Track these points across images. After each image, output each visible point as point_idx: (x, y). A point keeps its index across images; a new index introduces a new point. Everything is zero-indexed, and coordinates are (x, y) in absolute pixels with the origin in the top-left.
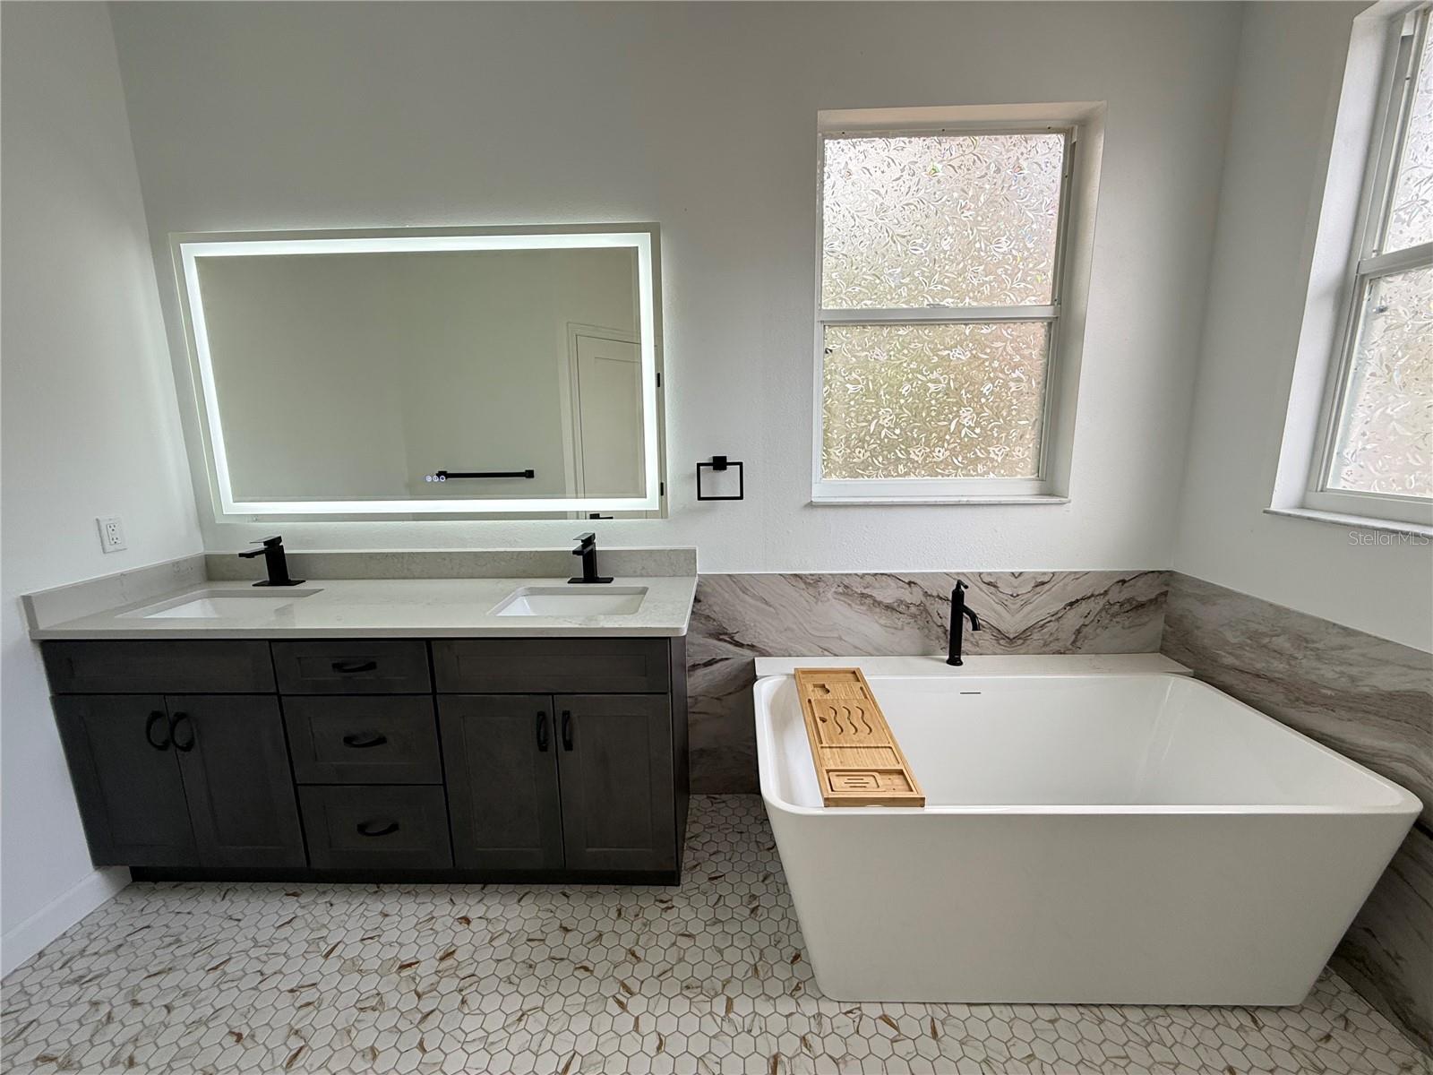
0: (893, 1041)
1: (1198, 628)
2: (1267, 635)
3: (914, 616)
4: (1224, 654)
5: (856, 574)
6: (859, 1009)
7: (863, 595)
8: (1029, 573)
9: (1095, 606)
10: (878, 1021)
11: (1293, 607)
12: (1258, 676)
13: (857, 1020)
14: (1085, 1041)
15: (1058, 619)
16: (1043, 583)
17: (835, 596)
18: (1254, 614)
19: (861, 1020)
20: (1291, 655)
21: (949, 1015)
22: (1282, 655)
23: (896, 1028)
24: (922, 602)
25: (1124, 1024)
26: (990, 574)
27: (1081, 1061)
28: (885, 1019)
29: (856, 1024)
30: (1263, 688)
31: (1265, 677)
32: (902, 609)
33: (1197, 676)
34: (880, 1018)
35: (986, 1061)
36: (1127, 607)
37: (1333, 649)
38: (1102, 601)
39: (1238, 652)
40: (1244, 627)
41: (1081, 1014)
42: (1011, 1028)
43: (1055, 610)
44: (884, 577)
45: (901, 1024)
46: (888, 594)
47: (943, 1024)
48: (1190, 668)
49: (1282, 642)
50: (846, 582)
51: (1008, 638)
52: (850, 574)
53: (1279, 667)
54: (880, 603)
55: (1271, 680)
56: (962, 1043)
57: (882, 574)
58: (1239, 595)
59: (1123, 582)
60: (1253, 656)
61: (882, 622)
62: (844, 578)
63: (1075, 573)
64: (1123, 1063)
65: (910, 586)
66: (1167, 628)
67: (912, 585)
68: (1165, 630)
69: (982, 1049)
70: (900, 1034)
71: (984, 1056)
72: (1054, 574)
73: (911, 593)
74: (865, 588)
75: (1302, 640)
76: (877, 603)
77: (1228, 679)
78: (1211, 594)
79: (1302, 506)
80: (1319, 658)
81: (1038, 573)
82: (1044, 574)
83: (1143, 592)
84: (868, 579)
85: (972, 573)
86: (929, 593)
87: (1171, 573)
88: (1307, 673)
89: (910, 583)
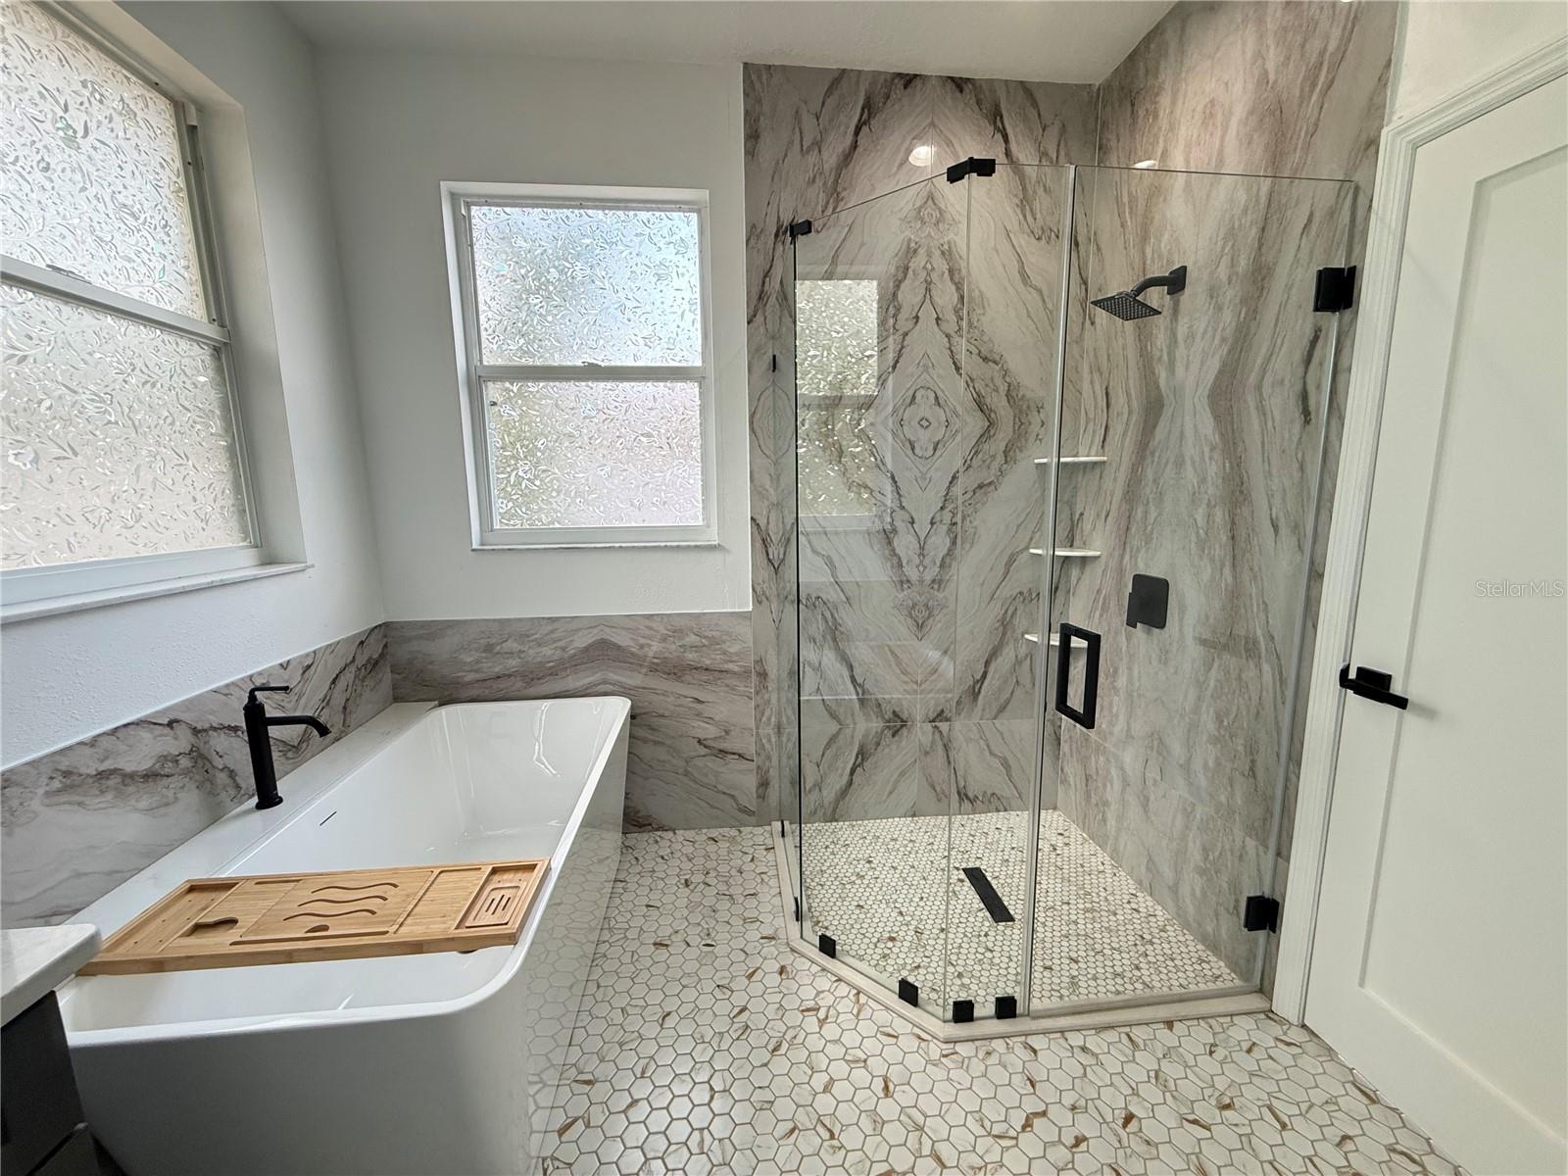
0: (588, 1126)
1: (431, 663)
2: (498, 644)
3: (186, 772)
4: (464, 674)
5: (81, 743)
6: (544, 1160)
7: (102, 775)
8: (294, 659)
9: (349, 676)
10: (563, 1139)
11: (512, 617)
12: (499, 677)
13: (557, 1163)
14: (619, 971)
15: (328, 704)
16: (309, 667)
17: (47, 801)
18: (483, 632)
19: (558, 1159)
20: (520, 651)
21: (575, 1065)
22: (512, 653)
23: (576, 1120)
24: (193, 746)
25: (610, 944)
26: (260, 673)
27: (632, 979)
28: (561, 1132)
29: (561, 1165)
30: (502, 684)
31: (505, 675)
32: (169, 768)
33: (444, 702)
34: (560, 1136)
35: (621, 1045)
36: (369, 667)
37: (548, 634)
38: (353, 669)
39: (476, 667)
40: (475, 645)
41: (597, 965)
42: (597, 1017)
43: (322, 696)
44: (131, 730)
45: (572, 1114)
46: (139, 756)
47: (582, 1073)
48: (434, 700)
49: (512, 645)
50: (64, 764)
51: (294, 747)
52: (70, 748)
53: (513, 663)
54: (132, 776)
55: (510, 676)
56: (602, 1061)
57: (126, 726)
58: (465, 622)
59: (362, 643)
60: (490, 664)
61: (144, 804)
62: (57, 758)
63: (330, 645)
64: (636, 956)
65: (172, 728)
66: (397, 676)
67: (175, 724)
68: (393, 680)
69: (610, 1045)
70: (582, 1117)
71: (617, 1046)
72: (315, 652)
73: (176, 739)
74: (102, 761)
75: (523, 637)
76: (129, 778)
77: (474, 692)
78: (434, 630)
79: (482, 545)
80: (539, 645)
81: (301, 656)
82: (307, 655)
83: (373, 650)
84: (105, 743)
85: (242, 679)
86: (199, 728)
87: (386, 625)
88: (534, 658)
89: (170, 724)
